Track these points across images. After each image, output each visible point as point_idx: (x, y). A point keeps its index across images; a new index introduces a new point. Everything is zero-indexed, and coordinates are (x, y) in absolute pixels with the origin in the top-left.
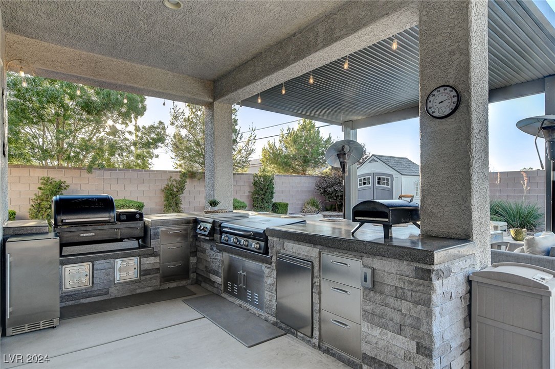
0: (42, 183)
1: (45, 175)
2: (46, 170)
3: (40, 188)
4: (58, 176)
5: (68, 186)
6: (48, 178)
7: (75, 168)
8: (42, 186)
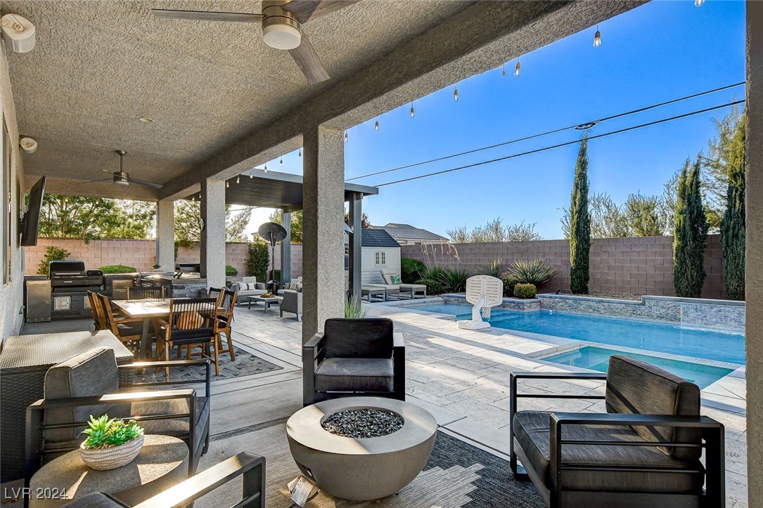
0: (48, 252)
1: (50, 245)
2: (51, 241)
3: (46, 256)
4: (60, 246)
5: (69, 254)
6: (53, 247)
7: (76, 239)
8: (48, 254)
